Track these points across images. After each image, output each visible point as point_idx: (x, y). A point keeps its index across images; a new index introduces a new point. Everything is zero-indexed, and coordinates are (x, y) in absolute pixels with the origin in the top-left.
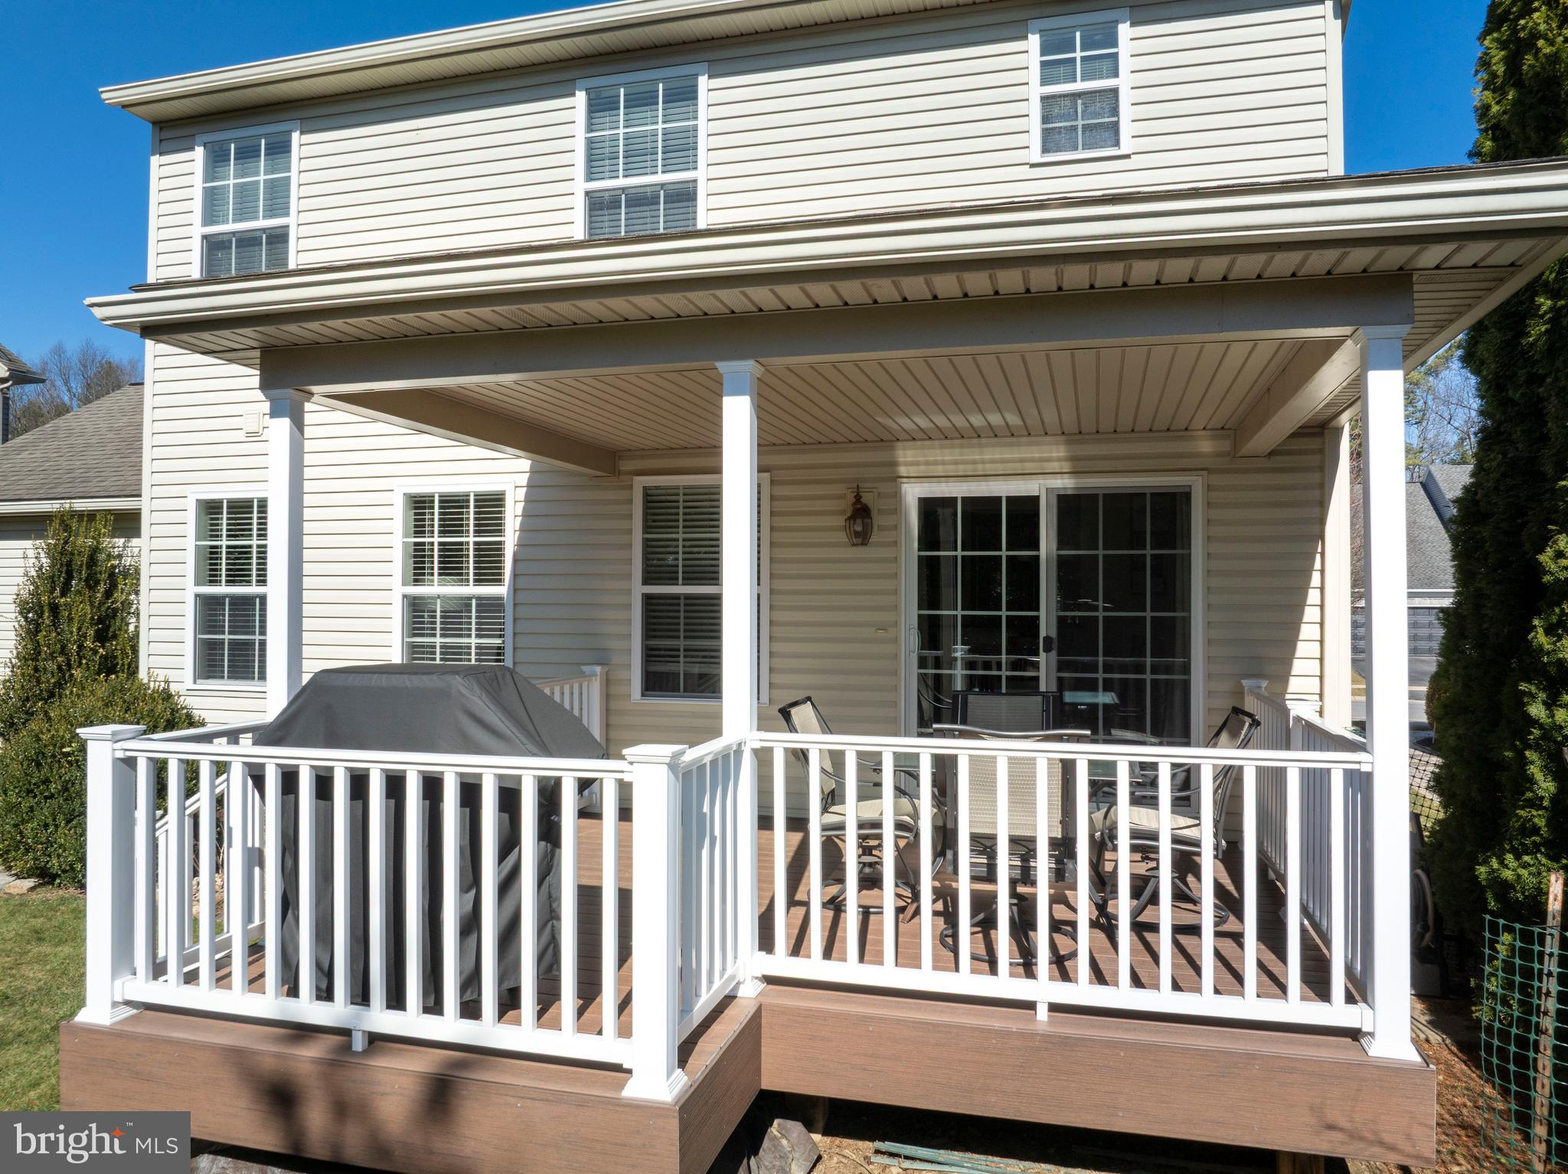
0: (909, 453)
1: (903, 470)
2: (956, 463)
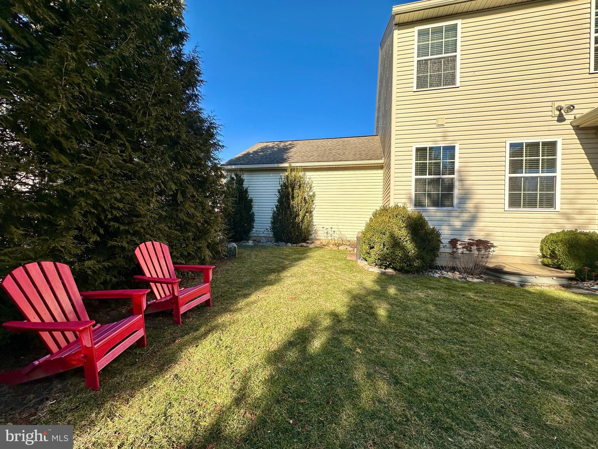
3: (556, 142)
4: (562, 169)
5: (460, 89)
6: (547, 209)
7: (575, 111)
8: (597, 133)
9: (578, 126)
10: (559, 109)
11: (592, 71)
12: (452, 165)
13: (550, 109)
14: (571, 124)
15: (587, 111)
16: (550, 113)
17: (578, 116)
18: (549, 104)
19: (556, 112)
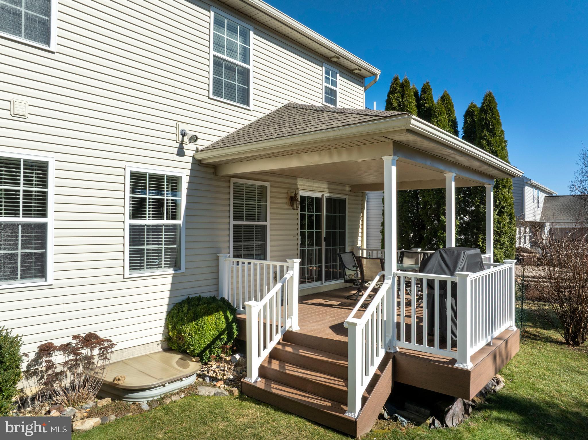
0: (300, 181)
1: (299, 187)
2: (309, 186)
3: (180, 178)
4: (187, 215)
5: (56, 56)
6: (171, 271)
7: (199, 142)
8: (215, 173)
9: (200, 161)
10: (183, 135)
11: (211, 96)
12: (43, 197)
13: (174, 130)
14: (193, 157)
15: (207, 144)
16: (174, 137)
17: (200, 148)
18: (174, 123)
19: (181, 137)
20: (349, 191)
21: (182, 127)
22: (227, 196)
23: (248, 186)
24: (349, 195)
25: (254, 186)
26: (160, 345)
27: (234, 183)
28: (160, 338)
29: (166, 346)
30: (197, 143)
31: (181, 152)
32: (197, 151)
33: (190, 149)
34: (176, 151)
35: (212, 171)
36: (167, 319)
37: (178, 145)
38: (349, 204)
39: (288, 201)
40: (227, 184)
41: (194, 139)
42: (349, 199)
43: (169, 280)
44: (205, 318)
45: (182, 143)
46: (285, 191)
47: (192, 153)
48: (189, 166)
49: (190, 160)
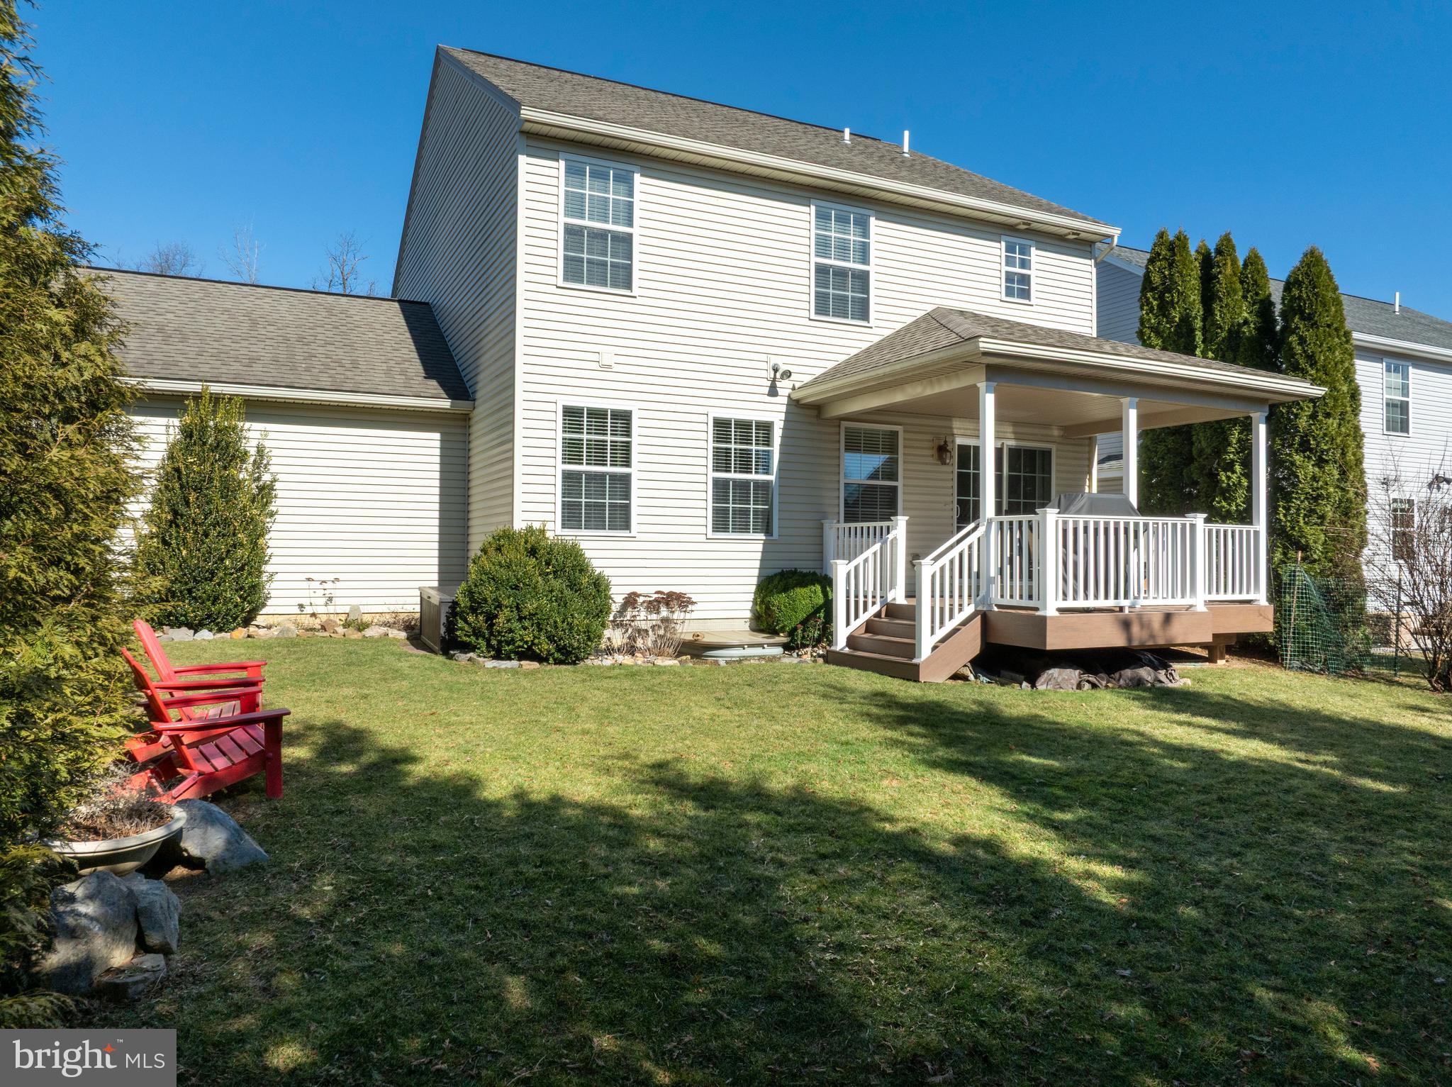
0: (958, 423)
3: (772, 423)
4: (780, 469)
5: (638, 301)
6: (762, 536)
7: (793, 377)
8: (819, 416)
9: (797, 401)
10: (776, 370)
11: (813, 316)
12: (627, 447)
13: (764, 366)
14: (789, 397)
15: (807, 379)
16: (764, 374)
17: (798, 384)
18: (764, 357)
19: (772, 373)
20: (1059, 437)
21: (774, 360)
22: (836, 446)
23: (867, 432)
24: (1059, 443)
25: (876, 432)
26: (748, 624)
27: (846, 428)
28: (748, 615)
29: (754, 626)
30: (791, 378)
31: (773, 392)
32: (794, 389)
33: (784, 387)
34: (766, 390)
35: (814, 413)
36: (755, 593)
37: (769, 383)
38: (1057, 457)
39: (934, 452)
40: (836, 430)
41: (787, 374)
42: (1057, 450)
43: (759, 547)
44: (798, 590)
45: (774, 380)
46: (929, 437)
47: (787, 392)
48: (784, 408)
49: (785, 400)
